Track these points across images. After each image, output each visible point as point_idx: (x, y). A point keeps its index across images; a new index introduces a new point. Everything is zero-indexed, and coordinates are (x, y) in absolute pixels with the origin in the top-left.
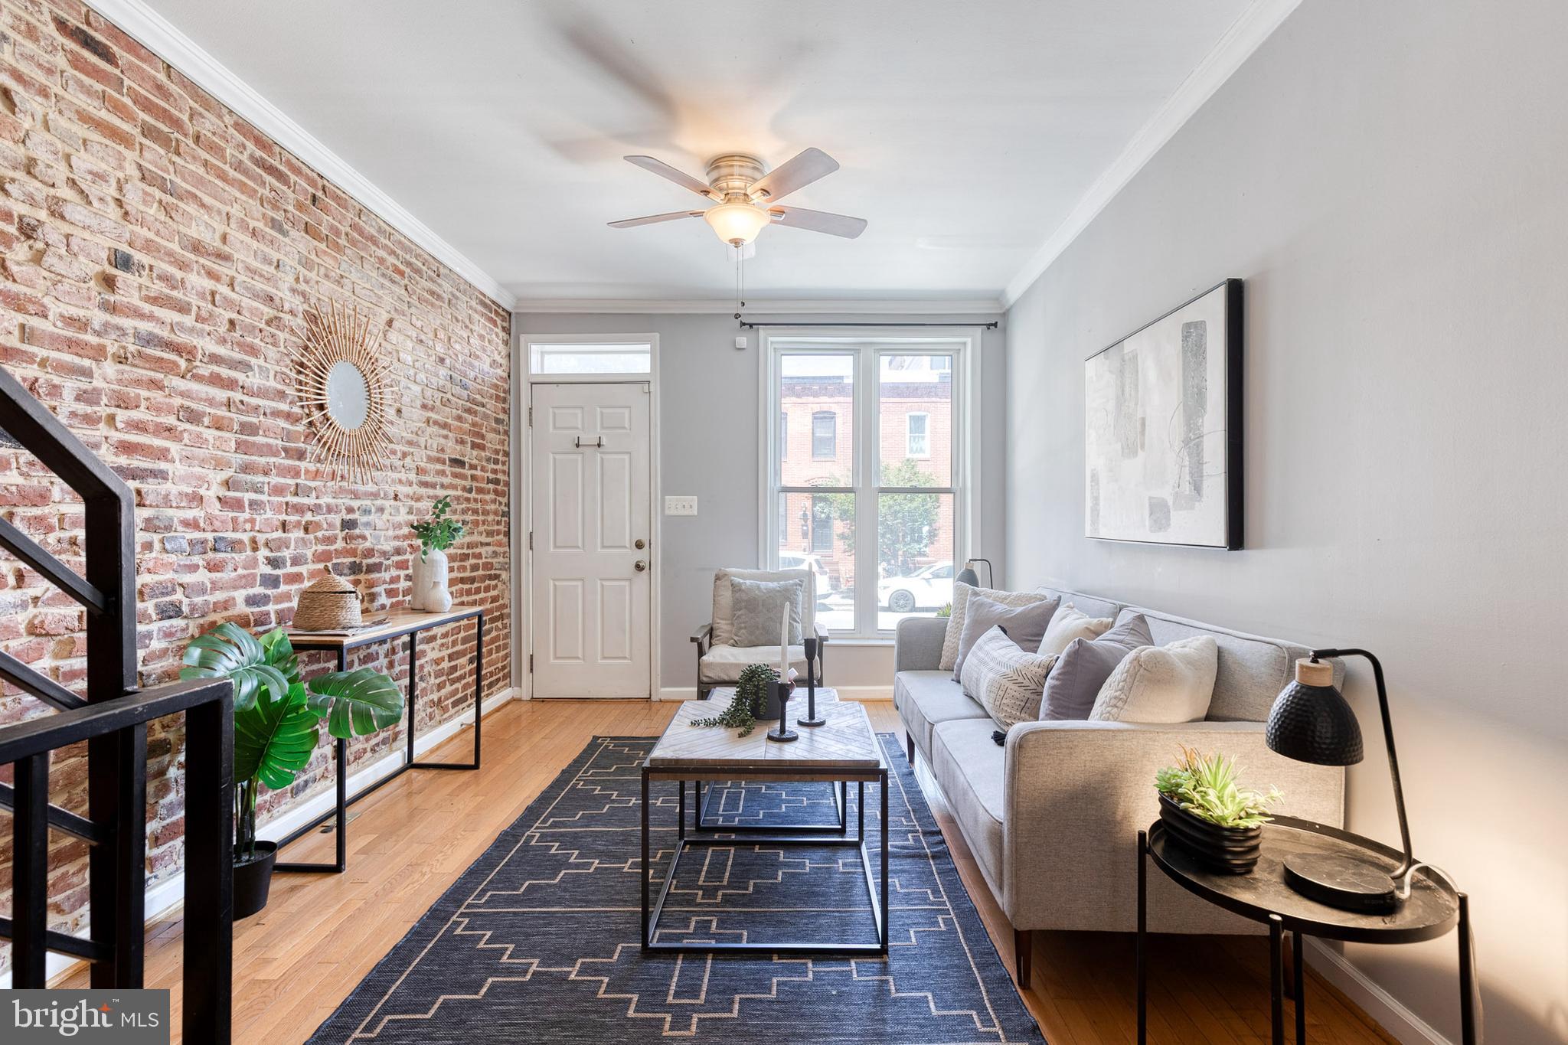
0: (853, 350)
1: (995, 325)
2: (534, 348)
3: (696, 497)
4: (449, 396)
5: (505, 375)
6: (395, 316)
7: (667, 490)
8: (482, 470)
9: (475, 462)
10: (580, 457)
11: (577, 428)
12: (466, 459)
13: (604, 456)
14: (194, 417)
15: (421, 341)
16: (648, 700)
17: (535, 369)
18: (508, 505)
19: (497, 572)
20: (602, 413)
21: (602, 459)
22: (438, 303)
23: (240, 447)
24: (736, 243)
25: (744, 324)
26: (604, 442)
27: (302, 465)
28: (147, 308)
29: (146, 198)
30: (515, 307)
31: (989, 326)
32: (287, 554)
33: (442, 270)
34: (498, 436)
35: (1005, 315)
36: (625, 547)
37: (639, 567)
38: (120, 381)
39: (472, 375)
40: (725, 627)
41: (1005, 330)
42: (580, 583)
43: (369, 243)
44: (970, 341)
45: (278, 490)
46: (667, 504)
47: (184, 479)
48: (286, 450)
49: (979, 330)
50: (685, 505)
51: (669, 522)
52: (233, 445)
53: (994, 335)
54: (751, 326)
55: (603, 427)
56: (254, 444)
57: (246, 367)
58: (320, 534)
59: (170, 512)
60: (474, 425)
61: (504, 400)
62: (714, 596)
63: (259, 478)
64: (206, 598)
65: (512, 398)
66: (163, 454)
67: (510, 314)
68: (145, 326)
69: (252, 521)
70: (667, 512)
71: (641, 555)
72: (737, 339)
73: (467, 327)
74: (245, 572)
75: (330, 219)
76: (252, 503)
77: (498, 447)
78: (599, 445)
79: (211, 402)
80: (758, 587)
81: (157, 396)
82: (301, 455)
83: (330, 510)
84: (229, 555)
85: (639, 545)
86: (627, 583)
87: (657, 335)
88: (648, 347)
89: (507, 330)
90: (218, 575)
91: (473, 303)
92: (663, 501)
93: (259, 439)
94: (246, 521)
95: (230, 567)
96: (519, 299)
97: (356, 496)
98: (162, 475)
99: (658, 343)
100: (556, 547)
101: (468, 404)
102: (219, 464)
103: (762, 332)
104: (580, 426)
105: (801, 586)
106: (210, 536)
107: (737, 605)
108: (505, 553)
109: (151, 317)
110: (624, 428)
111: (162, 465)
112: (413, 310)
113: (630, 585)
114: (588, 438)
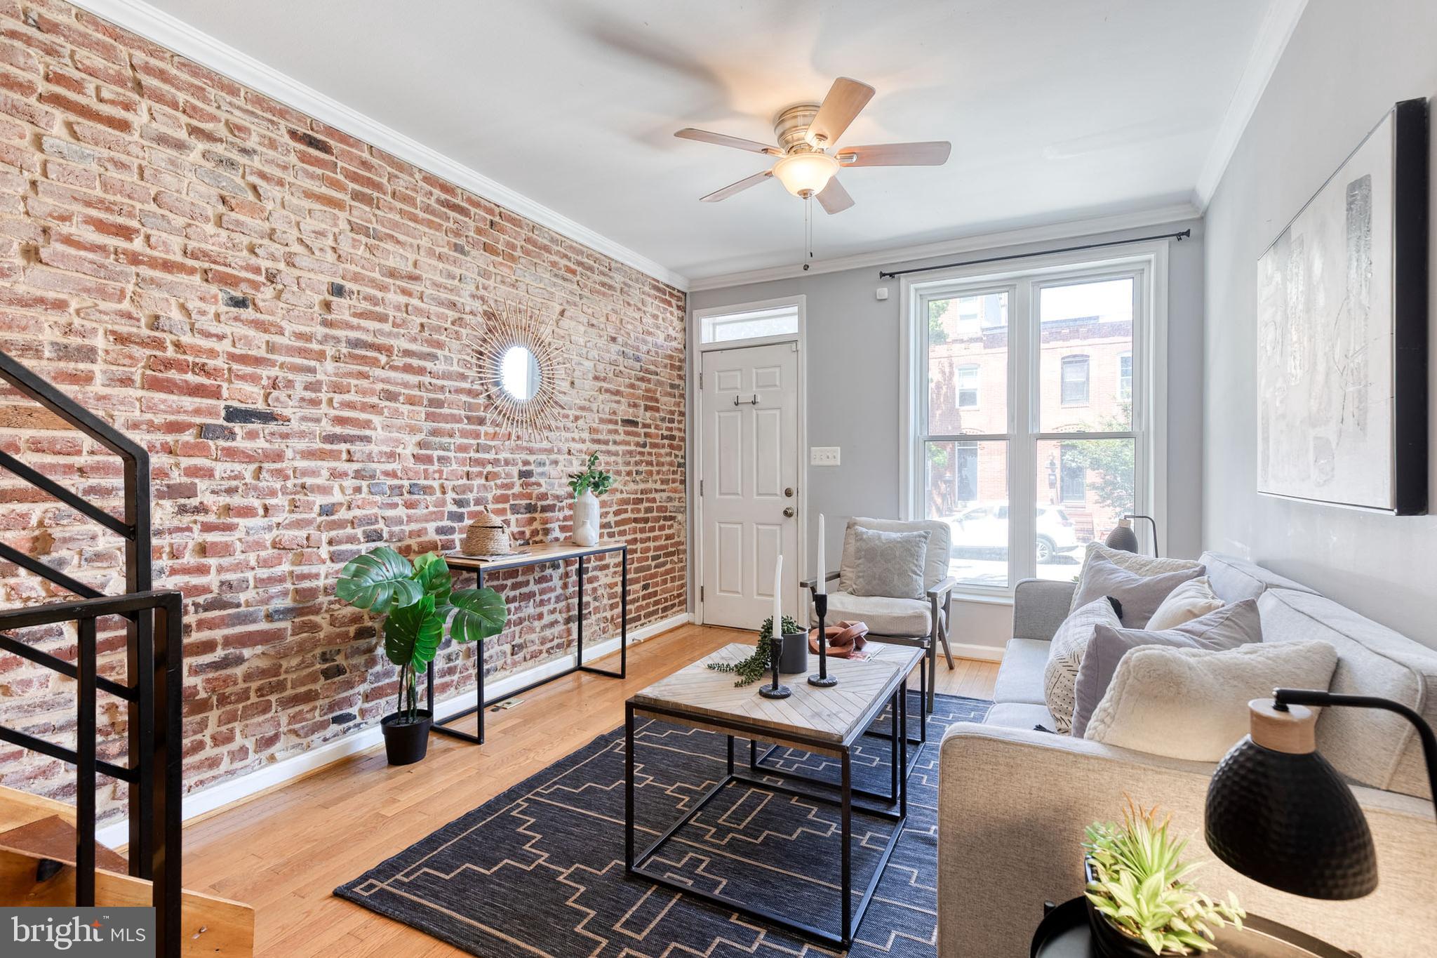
0: (1007, 286)
1: (1187, 233)
2: (704, 321)
3: (838, 448)
4: (622, 368)
5: (681, 346)
6: (567, 307)
7: (815, 441)
8: (656, 428)
9: (648, 421)
10: (739, 414)
11: (737, 388)
12: (639, 420)
13: (759, 412)
14: (391, 396)
15: (593, 325)
17: (705, 339)
18: (684, 457)
19: (673, 514)
20: (757, 373)
21: (757, 415)
22: (610, 292)
23: (429, 417)
24: (805, 194)
25: (884, 275)
26: (758, 399)
27: (482, 429)
28: (355, 321)
29: (355, 245)
30: (689, 288)
31: (1179, 236)
32: (471, 496)
33: (613, 265)
34: (673, 400)
35: (1202, 220)
36: (776, 495)
37: (787, 514)
38: (336, 375)
39: (644, 348)
40: (849, 575)
41: (1202, 238)
42: (739, 527)
43: (543, 252)
44: (1155, 256)
45: (462, 448)
46: (812, 455)
47: (385, 441)
48: (468, 418)
49: (1165, 242)
50: (829, 456)
51: (818, 474)
52: (423, 416)
53: (1186, 247)
54: (891, 275)
55: (758, 386)
56: (441, 414)
57: (433, 357)
58: (499, 482)
59: (374, 466)
60: (647, 390)
61: (680, 368)
62: (844, 544)
63: (446, 440)
64: (403, 527)
65: (687, 366)
66: (367, 424)
67: (685, 294)
68: (353, 335)
69: (441, 472)
70: (813, 463)
71: (789, 503)
72: (878, 290)
73: (639, 309)
74: (435, 509)
75: (506, 237)
76: (440, 459)
77: (673, 408)
78: (754, 403)
79: (406, 385)
80: (879, 538)
81: (364, 383)
82: (481, 421)
83: (507, 463)
84: (422, 497)
85: (788, 493)
86: (778, 528)
87: (804, 297)
88: (795, 309)
89: (682, 309)
90: (413, 511)
91: (647, 289)
92: (809, 453)
93: (445, 411)
94: (435, 472)
95: (423, 505)
96: (691, 280)
97: (531, 451)
98: (367, 439)
99: (805, 304)
100: (721, 494)
101: (642, 374)
102: (413, 430)
103: (903, 279)
104: (739, 386)
105: (926, 538)
106: (406, 483)
107: (858, 553)
108: (680, 498)
109: (359, 328)
110: (775, 386)
111: (367, 432)
112: (585, 300)
113: (781, 530)
114: (746, 397)
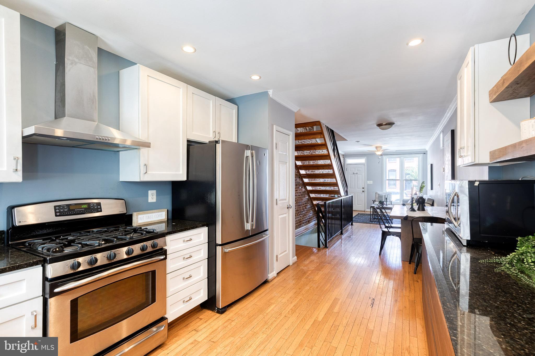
0: (400, 157)
1: (425, 153)
2: (347, 159)
3: (372, 181)
7: (368, 180)
10: (354, 175)
11: (353, 171)
16: (365, 211)
17: (347, 163)
20: (357, 169)
21: (357, 175)
26: (358, 173)
31: (424, 153)
35: (427, 152)
36: (361, 188)
40: (377, 200)
41: (427, 154)
44: (420, 156)
49: (422, 154)
50: (370, 182)
51: (368, 185)
54: (381, 155)
55: (358, 171)
62: (375, 196)
65: (344, 167)
67: (344, 155)
70: (368, 183)
71: (364, 190)
72: (379, 157)
85: (363, 188)
87: (366, 157)
88: (364, 159)
89: (343, 157)
92: (367, 182)
96: (345, 153)
100: (350, 188)
103: (383, 155)
107: (379, 197)
110: (361, 171)
113: (362, 194)
114: (355, 172)
